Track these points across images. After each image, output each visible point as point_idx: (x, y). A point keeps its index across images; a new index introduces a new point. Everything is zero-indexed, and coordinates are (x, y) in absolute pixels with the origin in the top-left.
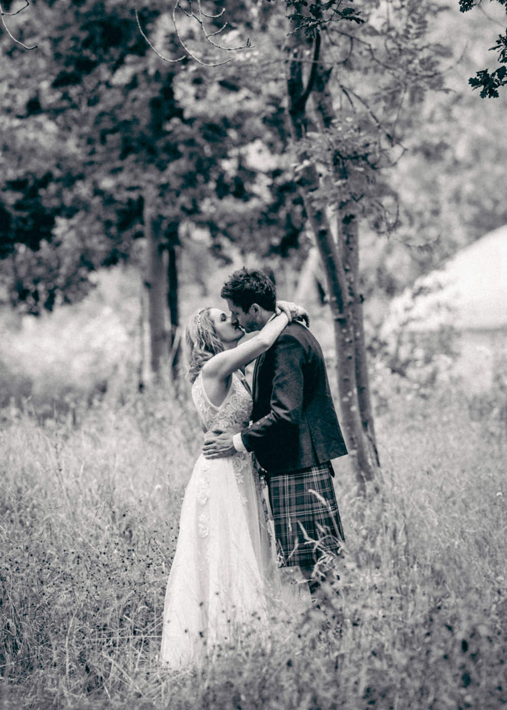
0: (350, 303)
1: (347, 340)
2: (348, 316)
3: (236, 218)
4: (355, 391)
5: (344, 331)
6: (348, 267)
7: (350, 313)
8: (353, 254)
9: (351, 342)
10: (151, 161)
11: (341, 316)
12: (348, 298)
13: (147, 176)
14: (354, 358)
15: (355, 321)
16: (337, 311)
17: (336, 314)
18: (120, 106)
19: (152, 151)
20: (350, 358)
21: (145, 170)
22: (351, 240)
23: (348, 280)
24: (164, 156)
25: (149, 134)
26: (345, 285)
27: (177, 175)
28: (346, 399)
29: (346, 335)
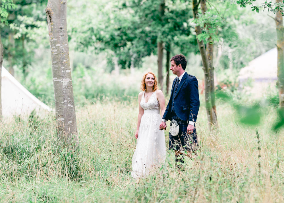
0: (210, 70)
1: (208, 81)
2: (209, 74)
3: (185, 42)
4: (210, 97)
5: (207, 78)
6: (210, 58)
7: (210, 73)
8: (211, 54)
9: (209, 82)
10: (160, 23)
11: (207, 74)
12: (209, 68)
13: (159, 28)
14: (210, 86)
15: (211, 75)
16: (206, 72)
17: (205, 73)
18: (151, 6)
19: (160, 20)
20: (209, 87)
21: (158, 26)
22: (211, 50)
23: (210, 62)
24: (164, 22)
25: (160, 15)
26: (209, 64)
27: (168, 28)
28: (207, 99)
29: (208, 79)
